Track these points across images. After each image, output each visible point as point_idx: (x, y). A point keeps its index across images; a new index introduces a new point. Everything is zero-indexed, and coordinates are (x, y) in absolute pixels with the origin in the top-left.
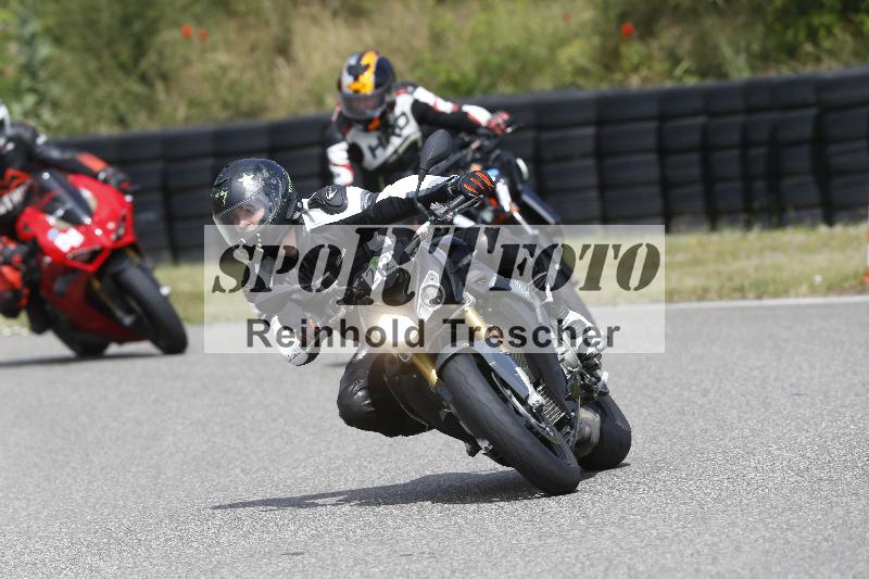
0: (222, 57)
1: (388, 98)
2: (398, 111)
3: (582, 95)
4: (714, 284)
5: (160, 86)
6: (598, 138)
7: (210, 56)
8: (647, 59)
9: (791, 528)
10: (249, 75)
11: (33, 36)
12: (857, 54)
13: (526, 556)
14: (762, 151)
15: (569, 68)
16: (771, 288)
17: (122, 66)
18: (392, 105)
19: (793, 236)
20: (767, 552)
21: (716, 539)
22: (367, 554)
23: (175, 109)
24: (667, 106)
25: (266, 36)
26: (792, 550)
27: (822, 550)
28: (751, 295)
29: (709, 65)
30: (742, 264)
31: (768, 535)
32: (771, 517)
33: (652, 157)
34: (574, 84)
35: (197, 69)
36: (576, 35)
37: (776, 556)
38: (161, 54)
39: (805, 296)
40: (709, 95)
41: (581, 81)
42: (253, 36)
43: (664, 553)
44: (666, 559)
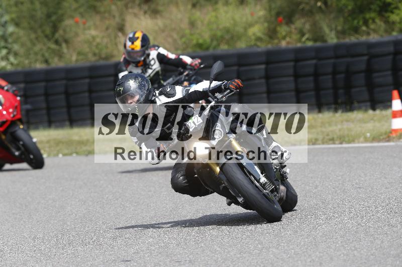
0: (93, 32)
1: (147, 52)
2: (151, 57)
3: (259, 50)
4: (320, 137)
5: (64, 45)
6: (266, 69)
7: (87, 32)
8: (289, 33)
9: (356, 249)
10: (105, 40)
11: (6, 22)
12: (386, 31)
13: (234, 262)
14: (343, 76)
15: (253, 38)
16: (347, 139)
17: (47, 36)
18: (149, 55)
19: (357, 115)
20: (345, 260)
21: (321, 255)
22: (160, 261)
23: (71, 56)
24: (299, 55)
25: (113, 23)
26: (356, 259)
27: (370, 259)
28: (337, 142)
29: (318, 36)
30: (333, 128)
31: (345, 252)
32: (347, 244)
33: (292, 78)
34: (255, 45)
35: (82, 38)
36: (256, 22)
37: (349, 262)
38: (65, 31)
39: (362, 143)
40: (318, 50)
41: (259, 44)
42: (107, 22)
43: (297, 261)
44: (299, 263)
